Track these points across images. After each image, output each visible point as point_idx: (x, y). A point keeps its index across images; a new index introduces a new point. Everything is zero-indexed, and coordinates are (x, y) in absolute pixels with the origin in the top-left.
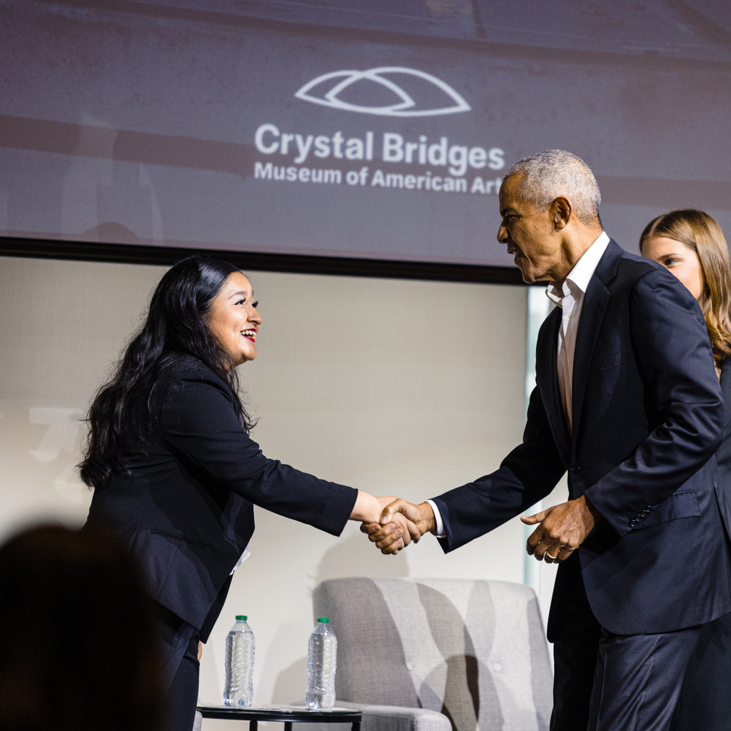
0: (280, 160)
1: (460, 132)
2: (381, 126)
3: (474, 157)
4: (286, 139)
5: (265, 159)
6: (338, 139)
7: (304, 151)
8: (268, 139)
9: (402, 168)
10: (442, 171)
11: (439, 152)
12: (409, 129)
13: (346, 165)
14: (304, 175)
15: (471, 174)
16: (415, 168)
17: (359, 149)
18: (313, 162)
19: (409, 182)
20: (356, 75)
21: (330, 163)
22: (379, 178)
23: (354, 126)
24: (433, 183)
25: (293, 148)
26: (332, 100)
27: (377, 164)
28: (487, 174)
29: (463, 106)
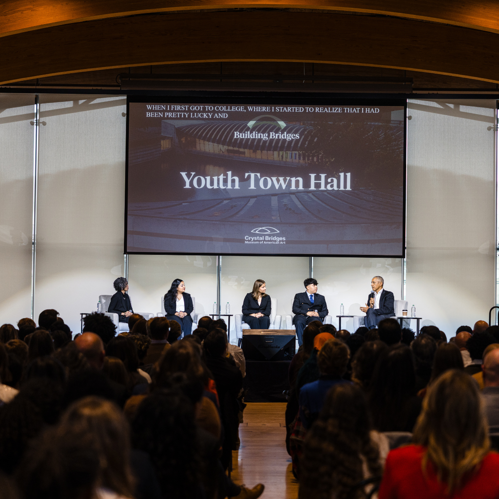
0: (249, 241)
1: (278, 235)
2: (265, 235)
3: (281, 239)
4: (250, 238)
5: (247, 241)
6: (258, 237)
7: (253, 239)
8: (247, 238)
9: (269, 241)
10: (275, 241)
11: (275, 238)
12: (269, 235)
13: (259, 241)
14: (253, 242)
15: (280, 241)
16: (271, 241)
17: (261, 239)
18: (254, 241)
19: (270, 243)
20: (261, 228)
21: (257, 241)
22: (265, 242)
23: (260, 235)
24: (274, 243)
25: (251, 239)
26: (257, 232)
27: (264, 240)
28: (283, 241)
29: (278, 232)
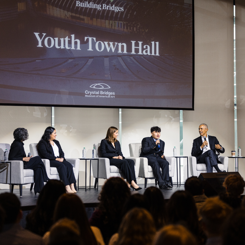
0: (88, 95)
1: (109, 90)
2: (100, 90)
3: (111, 93)
4: (89, 92)
5: (86, 94)
6: (95, 92)
7: (91, 93)
8: (87, 92)
9: (103, 95)
10: (107, 95)
11: (107, 93)
12: (103, 90)
13: (96, 95)
14: (91, 96)
15: (111, 95)
16: (104, 95)
17: (97, 93)
18: (92, 95)
19: (104, 97)
20: (97, 84)
21: (94, 95)
22: (100, 96)
23: (97, 90)
24: (106, 97)
25: (90, 93)
26: (94, 87)
27: (100, 95)
28: (113, 95)
29: (110, 88)
